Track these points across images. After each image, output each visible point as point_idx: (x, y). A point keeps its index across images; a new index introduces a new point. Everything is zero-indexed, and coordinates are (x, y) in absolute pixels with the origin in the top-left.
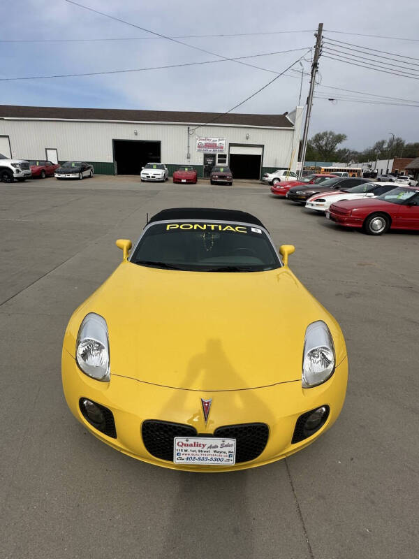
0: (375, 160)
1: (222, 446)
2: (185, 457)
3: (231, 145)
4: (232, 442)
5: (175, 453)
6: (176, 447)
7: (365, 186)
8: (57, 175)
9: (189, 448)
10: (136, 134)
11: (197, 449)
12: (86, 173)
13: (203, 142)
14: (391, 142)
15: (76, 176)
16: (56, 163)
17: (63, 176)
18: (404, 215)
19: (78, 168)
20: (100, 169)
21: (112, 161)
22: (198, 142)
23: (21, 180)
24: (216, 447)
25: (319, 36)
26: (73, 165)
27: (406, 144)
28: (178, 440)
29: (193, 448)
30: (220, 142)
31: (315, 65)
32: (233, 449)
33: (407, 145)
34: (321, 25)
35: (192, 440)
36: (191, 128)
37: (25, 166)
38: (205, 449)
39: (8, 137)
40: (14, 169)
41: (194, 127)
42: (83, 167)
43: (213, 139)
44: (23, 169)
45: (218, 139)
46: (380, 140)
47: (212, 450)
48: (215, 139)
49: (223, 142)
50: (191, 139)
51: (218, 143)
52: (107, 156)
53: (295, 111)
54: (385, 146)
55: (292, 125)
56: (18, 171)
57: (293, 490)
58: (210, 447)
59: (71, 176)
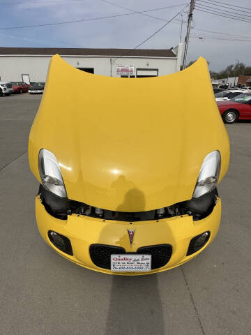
0: (227, 78)
1: (142, 259)
2: (118, 267)
3: (138, 69)
4: (149, 257)
5: (112, 264)
6: (112, 261)
7: (222, 93)
8: (29, 91)
9: (120, 262)
10: (78, 64)
11: (126, 262)
13: (120, 68)
14: (237, 66)
16: (28, 83)
17: (33, 91)
19: (42, 86)
22: (117, 68)
23: (7, 95)
24: (138, 260)
26: (39, 85)
27: (246, 67)
28: (113, 257)
29: (123, 262)
30: (131, 68)
31: (190, 15)
32: (150, 261)
35: (122, 256)
36: (112, 59)
37: (9, 85)
38: (131, 262)
40: (2, 88)
41: (114, 59)
43: (126, 66)
44: (8, 88)
47: (136, 263)
48: (128, 66)
49: (133, 68)
50: (112, 66)
51: (129, 68)
53: (177, 47)
54: (233, 69)
55: (175, 56)
56: (5, 89)
57: (187, 284)
58: (134, 261)
59: (38, 91)
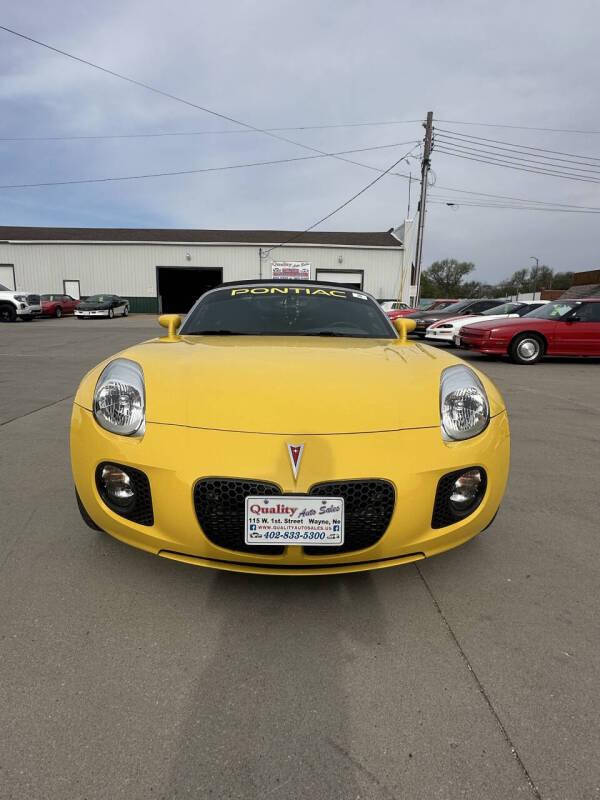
0: (516, 294)
1: (323, 511)
2: (262, 532)
3: (319, 271)
4: (338, 502)
5: (247, 524)
6: (249, 515)
7: (506, 306)
8: (77, 313)
9: (269, 516)
10: (189, 259)
11: (282, 517)
12: (118, 310)
13: (281, 268)
14: (535, 271)
15: (105, 313)
16: (78, 298)
17: (86, 313)
18: (564, 336)
19: (107, 303)
20: (139, 306)
21: (155, 296)
22: (273, 267)
23: (27, 318)
24: (313, 512)
25: (428, 126)
26: (101, 300)
27: (555, 273)
28: (251, 501)
29: (276, 516)
30: (304, 267)
31: (426, 162)
32: (340, 516)
33: (557, 276)
34: (430, 114)
35: (273, 502)
36: (264, 250)
37: (33, 299)
38: (295, 517)
39: (12, 265)
40: (17, 303)
41: (268, 249)
42: (115, 302)
43: (294, 263)
44: (30, 304)
45: (300, 263)
46: (520, 269)
47: (306, 519)
48: (297, 264)
49: (308, 267)
50: (263, 264)
51: (300, 269)
52: (150, 290)
53: (403, 226)
54: (527, 277)
55: (400, 244)
56: (23, 306)
57: (440, 611)
58: (303, 514)
59: (98, 313)
